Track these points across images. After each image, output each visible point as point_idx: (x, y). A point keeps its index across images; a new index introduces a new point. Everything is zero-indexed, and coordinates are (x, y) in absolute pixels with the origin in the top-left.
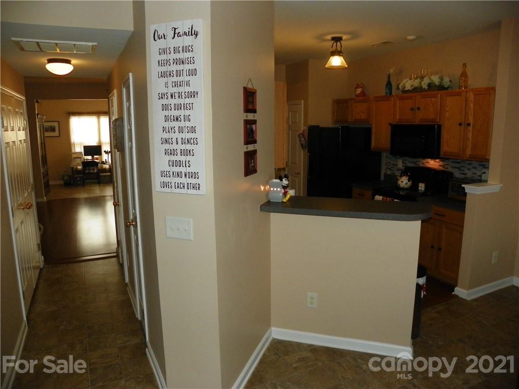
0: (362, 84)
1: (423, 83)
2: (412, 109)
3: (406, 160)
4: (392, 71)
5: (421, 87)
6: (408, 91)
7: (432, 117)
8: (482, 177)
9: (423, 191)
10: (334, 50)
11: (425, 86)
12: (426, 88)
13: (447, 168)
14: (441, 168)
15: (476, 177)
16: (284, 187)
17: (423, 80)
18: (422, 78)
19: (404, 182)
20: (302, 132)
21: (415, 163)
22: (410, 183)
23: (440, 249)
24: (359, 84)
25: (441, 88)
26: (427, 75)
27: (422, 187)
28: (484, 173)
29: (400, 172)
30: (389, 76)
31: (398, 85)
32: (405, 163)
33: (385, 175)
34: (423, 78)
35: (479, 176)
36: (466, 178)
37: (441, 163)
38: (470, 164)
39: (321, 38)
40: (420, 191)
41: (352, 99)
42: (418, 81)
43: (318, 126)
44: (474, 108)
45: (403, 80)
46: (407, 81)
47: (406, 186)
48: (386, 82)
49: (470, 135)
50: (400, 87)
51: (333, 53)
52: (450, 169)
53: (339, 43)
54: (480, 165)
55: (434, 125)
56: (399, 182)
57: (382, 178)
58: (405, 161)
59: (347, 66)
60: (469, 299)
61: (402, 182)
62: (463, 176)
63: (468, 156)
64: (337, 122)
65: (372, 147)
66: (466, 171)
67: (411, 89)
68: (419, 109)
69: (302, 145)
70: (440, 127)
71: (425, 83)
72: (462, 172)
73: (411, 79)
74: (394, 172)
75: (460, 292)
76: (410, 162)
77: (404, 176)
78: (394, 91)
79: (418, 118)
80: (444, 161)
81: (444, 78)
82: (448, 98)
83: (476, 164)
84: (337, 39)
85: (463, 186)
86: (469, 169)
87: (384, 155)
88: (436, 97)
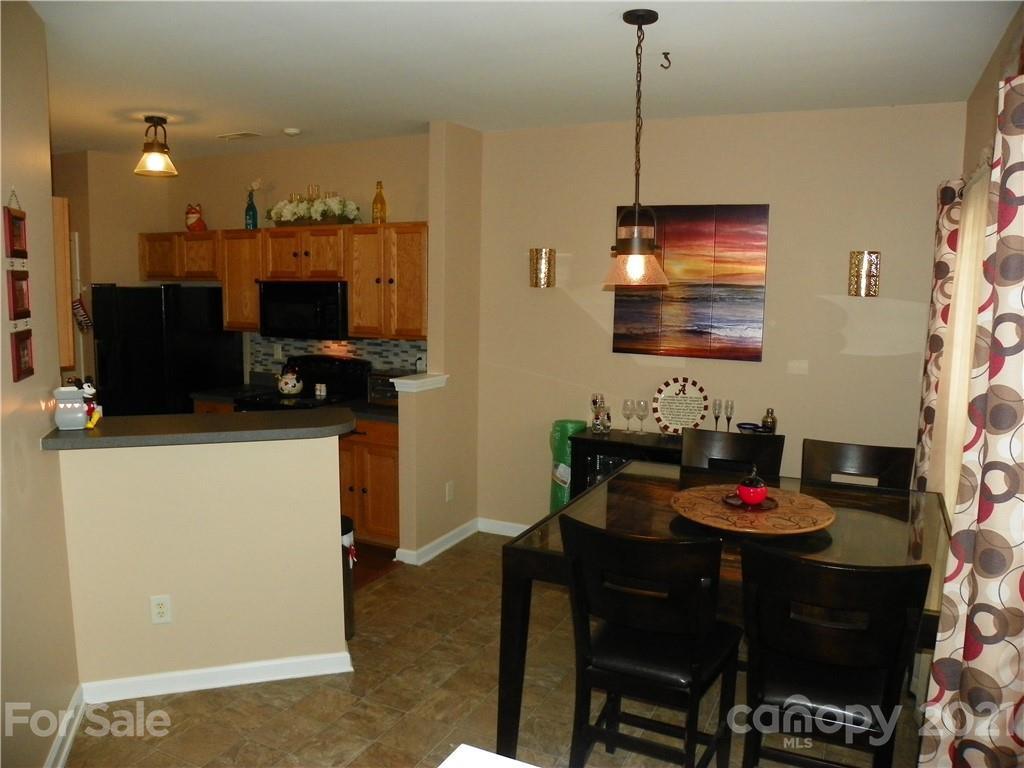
0: (199, 205)
1: (312, 210)
2: (295, 255)
3: (289, 345)
4: (255, 185)
5: (311, 217)
6: (287, 223)
7: (331, 267)
8: (418, 366)
9: (323, 398)
10: (150, 141)
11: (317, 216)
12: (319, 219)
13: (361, 355)
14: (351, 355)
15: (408, 367)
16: (87, 401)
17: (312, 205)
18: (311, 201)
19: (290, 384)
20: (78, 297)
21: (305, 349)
22: (299, 386)
23: (364, 491)
24: (194, 206)
25: (343, 219)
26: (319, 197)
27: (321, 390)
28: (420, 359)
29: (280, 367)
30: (251, 195)
31: (269, 212)
32: (288, 351)
33: (253, 374)
34: (313, 201)
35: (412, 364)
36: (392, 369)
37: (350, 347)
38: (396, 346)
39: (124, 115)
40: (318, 398)
41: (179, 234)
42: (304, 205)
43: (114, 285)
44: (398, 255)
45: (277, 202)
46: (286, 205)
47: (294, 391)
48: (246, 205)
49: (395, 298)
50: (273, 214)
51: (149, 147)
52: (366, 357)
53: (159, 128)
54: (412, 347)
55: (336, 283)
56: (282, 384)
57: (247, 380)
58: (287, 348)
59: (176, 173)
60: (420, 563)
61: (286, 384)
62: (387, 367)
63: (393, 332)
64: (151, 276)
65: (225, 324)
66: (392, 358)
67: (292, 220)
68: (307, 254)
69: (80, 324)
70: (344, 284)
71: (316, 211)
72: (386, 360)
73: (291, 202)
74: (269, 367)
75: (405, 555)
76: (296, 348)
77: (287, 372)
78: (261, 223)
79: (305, 271)
80: (354, 344)
81: (347, 203)
82: (357, 238)
83: (404, 344)
84: (157, 121)
85: (391, 380)
86: (396, 354)
87: (247, 337)
88: (335, 234)
